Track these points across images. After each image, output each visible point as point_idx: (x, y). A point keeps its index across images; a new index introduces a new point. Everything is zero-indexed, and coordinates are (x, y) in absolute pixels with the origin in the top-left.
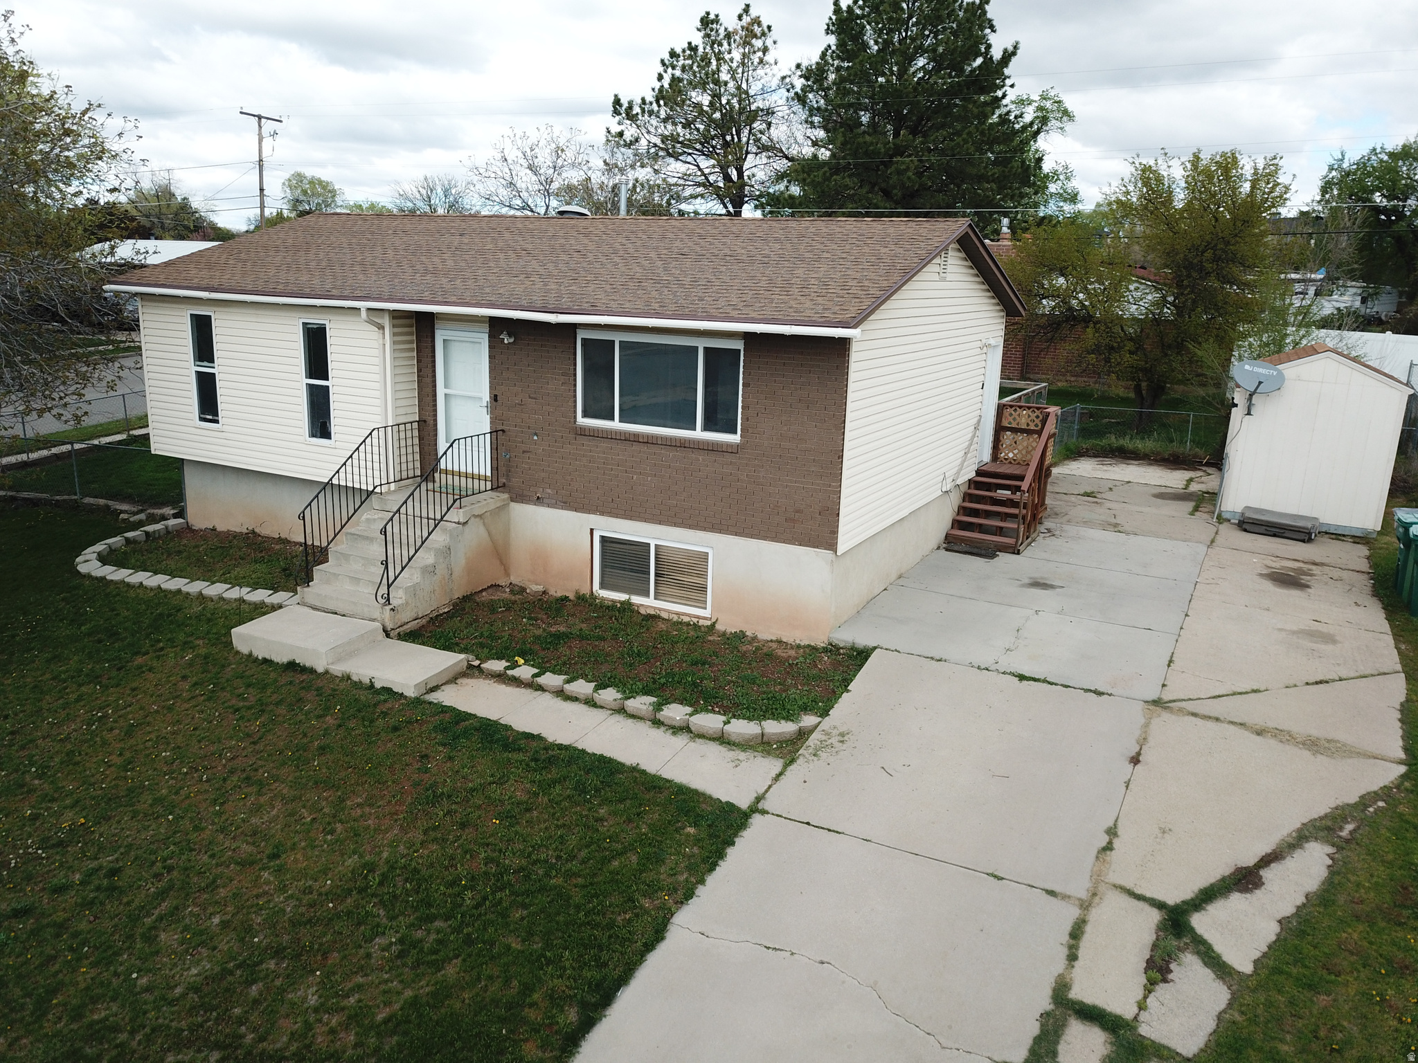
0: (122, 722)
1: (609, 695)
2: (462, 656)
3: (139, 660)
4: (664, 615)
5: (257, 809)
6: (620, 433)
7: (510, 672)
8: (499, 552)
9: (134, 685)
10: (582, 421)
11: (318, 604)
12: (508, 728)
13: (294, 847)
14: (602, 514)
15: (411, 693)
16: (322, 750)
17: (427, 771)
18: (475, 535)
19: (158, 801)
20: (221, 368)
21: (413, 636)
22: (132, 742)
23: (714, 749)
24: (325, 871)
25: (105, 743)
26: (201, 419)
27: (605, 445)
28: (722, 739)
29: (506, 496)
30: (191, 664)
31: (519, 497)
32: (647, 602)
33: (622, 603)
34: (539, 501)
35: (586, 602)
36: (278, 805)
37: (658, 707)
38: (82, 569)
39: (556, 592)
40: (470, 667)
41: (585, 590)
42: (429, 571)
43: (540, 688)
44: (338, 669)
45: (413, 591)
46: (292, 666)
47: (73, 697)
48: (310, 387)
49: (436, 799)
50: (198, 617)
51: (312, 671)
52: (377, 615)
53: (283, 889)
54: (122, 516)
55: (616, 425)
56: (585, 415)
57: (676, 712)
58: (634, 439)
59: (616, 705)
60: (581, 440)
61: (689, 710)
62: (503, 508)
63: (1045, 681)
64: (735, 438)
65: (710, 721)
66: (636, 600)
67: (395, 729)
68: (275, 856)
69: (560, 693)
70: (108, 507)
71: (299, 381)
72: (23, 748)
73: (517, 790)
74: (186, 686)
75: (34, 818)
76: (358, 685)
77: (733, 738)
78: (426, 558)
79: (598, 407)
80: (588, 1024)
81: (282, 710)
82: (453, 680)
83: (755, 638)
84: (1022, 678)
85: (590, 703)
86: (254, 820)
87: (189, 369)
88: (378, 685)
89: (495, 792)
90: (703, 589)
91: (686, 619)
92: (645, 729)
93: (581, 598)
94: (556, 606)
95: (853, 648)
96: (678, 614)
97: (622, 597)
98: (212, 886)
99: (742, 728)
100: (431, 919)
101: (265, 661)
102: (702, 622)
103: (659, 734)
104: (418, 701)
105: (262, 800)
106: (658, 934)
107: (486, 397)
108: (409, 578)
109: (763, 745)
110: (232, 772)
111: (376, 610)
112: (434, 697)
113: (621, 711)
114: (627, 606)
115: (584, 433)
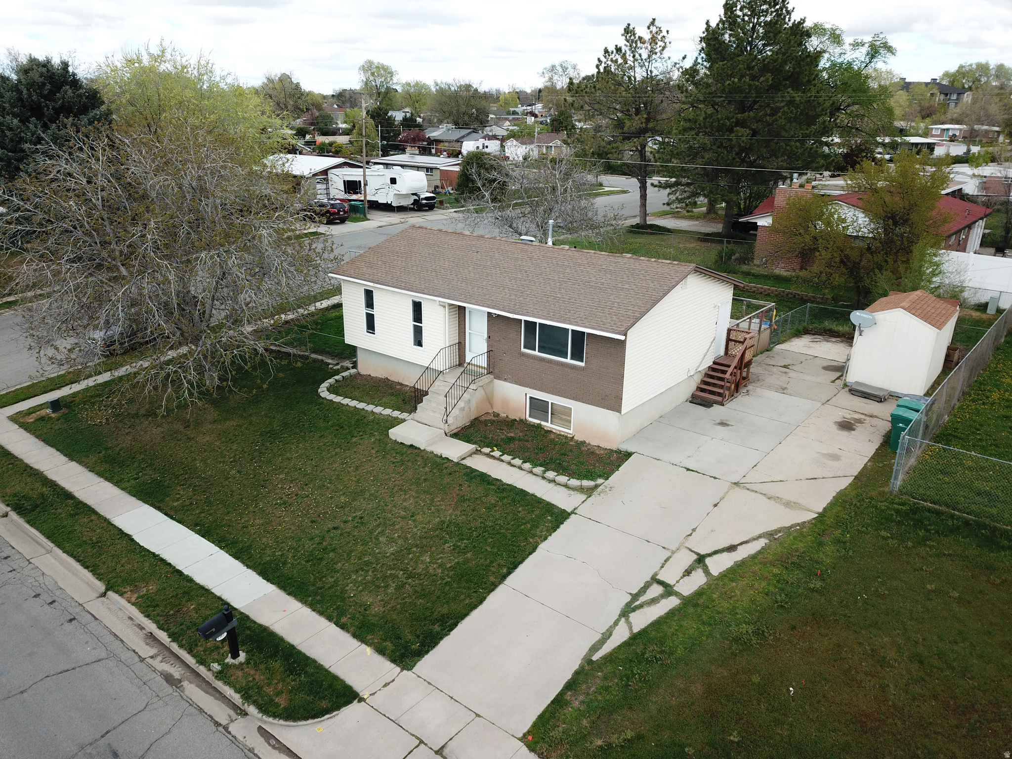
0: (353, 465)
1: (527, 466)
2: (474, 446)
3: (354, 440)
4: (554, 431)
5: (405, 500)
6: (538, 356)
7: (491, 454)
8: (489, 400)
9: (355, 450)
10: (523, 350)
11: (419, 420)
12: (490, 476)
13: (418, 514)
14: (530, 388)
15: (455, 460)
16: (425, 480)
17: (461, 490)
18: (480, 393)
19: (371, 495)
20: (376, 312)
21: (455, 436)
22: (358, 472)
23: (563, 489)
24: (429, 522)
25: (349, 472)
26: (368, 332)
27: (532, 360)
28: (566, 486)
29: (492, 376)
30: (374, 442)
31: (498, 377)
32: (547, 425)
33: (538, 424)
34: (505, 380)
35: (523, 422)
36: (412, 499)
37: (544, 472)
38: (322, 395)
39: (512, 417)
40: (477, 450)
41: (523, 418)
42: (462, 409)
43: (502, 461)
44: (429, 449)
45: (456, 418)
46: (412, 446)
47: (334, 453)
48: (415, 326)
49: (465, 500)
50: (373, 421)
51: (419, 449)
52: (442, 427)
53: (416, 527)
54: (330, 366)
55: (536, 353)
56: (525, 347)
57: (551, 474)
58: (544, 360)
59: (529, 470)
60: (523, 357)
61: (556, 474)
62: (491, 381)
63: (697, 472)
64: (582, 364)
65: (563, 479)
66: (543, 423)
67: (450, 474)
68: (412, 516)
69: (509, 463)
70: (322, 360)
71: (410, 323)
72: (321, 472)
73: (492, 499)
74: (373, 452)
75: (331, 498)
76: (436, 456)
77: (570, 486)
78: (461, 404)
79: (530, 345)
80: (509, 573)
81: (410, 464)
82: (470, 455)
83: (589, 444)
84: (688, 470)
85: (520, 468)
86: (404, 504)
87: (363, 311)
88: (443, 456)
89: (484, 499)
90: (570, 422)
91: (563, 434)
92: (539, 480)
93: (521, 420)
94: (511, 423)
95: (627, 452)
96: (560, 431)
97: (538, 422)
98: (393, 525)
99: (574, 482)
100: (463, 539)
101: (401, 443)
102: (569, 436)
103: (544, 482)
104: (458, 463)
105: (407, 497)
106: (534, 550)
107: (486, 336)
108: (455, 412)
109: (581, 489)
110: (395, 486)
111: (442, 425)
112: (464, 462)
113: (531, 472)
114: (540, 424)
115: (524, 355)
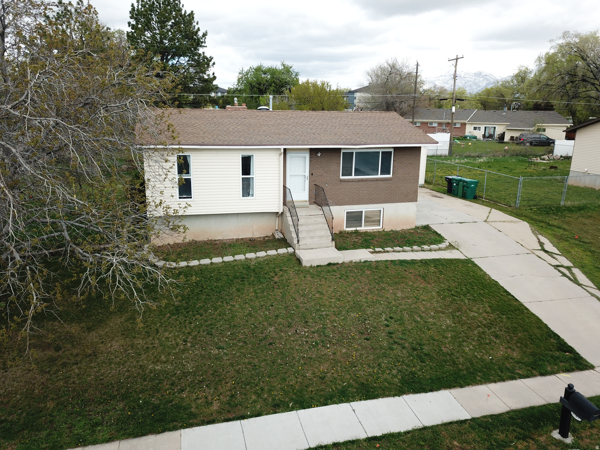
1: (406, 248)
4: (369, 231)
6: (354, 179)
7: (376, 250)
10: (342, 177)
11: (305, 248)
14: (349, 205)
15: (373, 260)
20: (195, 176)
21: (339, 249)
26: (180, 198)
27: (350, 183)
30: (297, 274)
33: (354, 231)
37: (420, 247)
40: (368, 251)
44: (347, 260)
46: (329, 264)
48: (243, 179)
51: (338, 264)
52: (330, 245)
55: (353, 177)
60: (342, 183)
61: (427, 246)
63: (464, 222)
64: (390, 176)
66: (358, 229)
69: (394, 252)
71: (239, 176)
76: (356, 263)
77: (442, 248)
79: (347, 172)
83: (396, 230)
84: (460, 223)
85: (404, 251)
88: (362, 261)
90: (379, 221)
91: (375, 230)
93: (341, 232)
95: (422, 226)
101: (318, 266)
102: (380, 230)
104: (377, 261)
107: (308, 174)
113: (413, 251)
115: (341, 181)
